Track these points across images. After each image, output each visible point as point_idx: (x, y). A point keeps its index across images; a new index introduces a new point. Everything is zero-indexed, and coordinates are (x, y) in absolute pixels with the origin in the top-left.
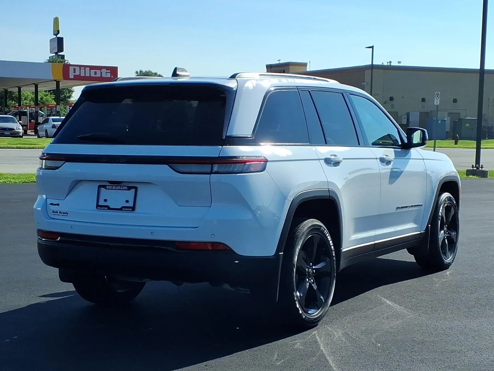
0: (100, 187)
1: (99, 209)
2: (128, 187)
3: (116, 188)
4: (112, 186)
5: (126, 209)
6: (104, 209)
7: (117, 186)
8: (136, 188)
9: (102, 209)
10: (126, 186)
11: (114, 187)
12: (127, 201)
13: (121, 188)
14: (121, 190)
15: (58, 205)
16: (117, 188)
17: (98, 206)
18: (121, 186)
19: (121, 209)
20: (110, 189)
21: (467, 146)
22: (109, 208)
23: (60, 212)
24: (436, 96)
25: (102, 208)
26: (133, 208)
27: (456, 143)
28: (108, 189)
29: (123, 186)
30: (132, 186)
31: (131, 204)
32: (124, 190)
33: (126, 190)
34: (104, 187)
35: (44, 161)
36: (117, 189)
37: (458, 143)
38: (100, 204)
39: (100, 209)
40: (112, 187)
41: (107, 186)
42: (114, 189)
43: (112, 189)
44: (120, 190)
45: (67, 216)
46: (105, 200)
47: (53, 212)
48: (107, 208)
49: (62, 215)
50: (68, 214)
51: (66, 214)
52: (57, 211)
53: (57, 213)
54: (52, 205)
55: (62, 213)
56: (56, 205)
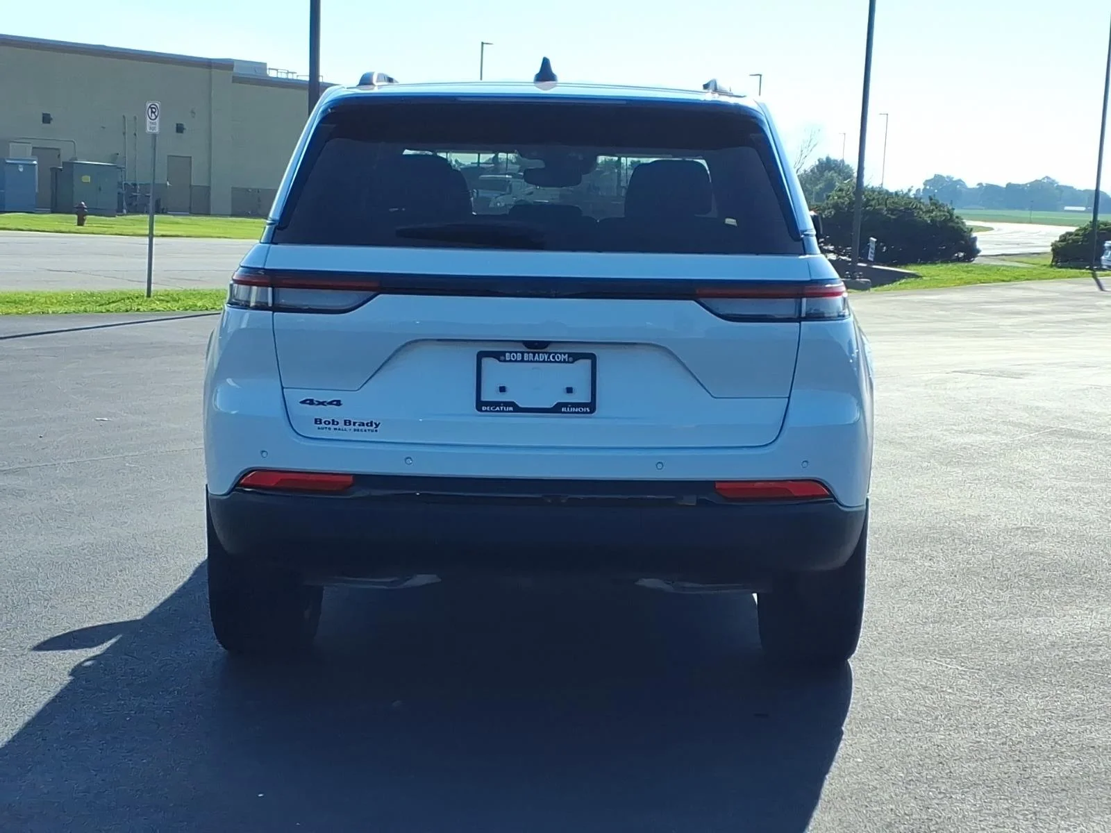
0: (481, 355)
1: (487, 411)
2: (570, 355)
3: (534, 357)
4: (523, 353)
5: (574, 410)
6: (503, 411)
7: (538, 353)
8: (592, 357)
9: (498, 412)
10: (565, 354)
11: (528, 357)
12: (569, 390)
13: (549, 358)
14: (551, 362)
15: (338, 403)
16: (536, 358)
17: (480, 405)
18: (550, 354)
19: (557, 409)
20: (516, 361)
21: (106, 229)
22: (517, 409)
23: (347, 422)
24: (150, 110)
25: (498, 408)
26: (591, 407)
27: (81, 223)
28: (511, 361)
29: (556, 353)
30: (581, 354)
31: (582, 396)
32: (560, 362)
33: (564, 361)
34: (498, 356)
35: (255, 288)
36: (537, 361)
37: (86, 222)
38: (485, 397)
39: (491, 412)
40: (524, 356)
41: (507, 354)
42: (528, 361)
43: (522, 361)
44: (547, 362)
45: (376, 431)
46: (502, 389)
47: (316, 423)
48: (511, 409)
49: (355, 430)
50: (377, 426)
51: (372, 425)
52: (333, 420)
53: (333, 424)
54: (309, 404)
55: (354, 423)
56: (331, 403)
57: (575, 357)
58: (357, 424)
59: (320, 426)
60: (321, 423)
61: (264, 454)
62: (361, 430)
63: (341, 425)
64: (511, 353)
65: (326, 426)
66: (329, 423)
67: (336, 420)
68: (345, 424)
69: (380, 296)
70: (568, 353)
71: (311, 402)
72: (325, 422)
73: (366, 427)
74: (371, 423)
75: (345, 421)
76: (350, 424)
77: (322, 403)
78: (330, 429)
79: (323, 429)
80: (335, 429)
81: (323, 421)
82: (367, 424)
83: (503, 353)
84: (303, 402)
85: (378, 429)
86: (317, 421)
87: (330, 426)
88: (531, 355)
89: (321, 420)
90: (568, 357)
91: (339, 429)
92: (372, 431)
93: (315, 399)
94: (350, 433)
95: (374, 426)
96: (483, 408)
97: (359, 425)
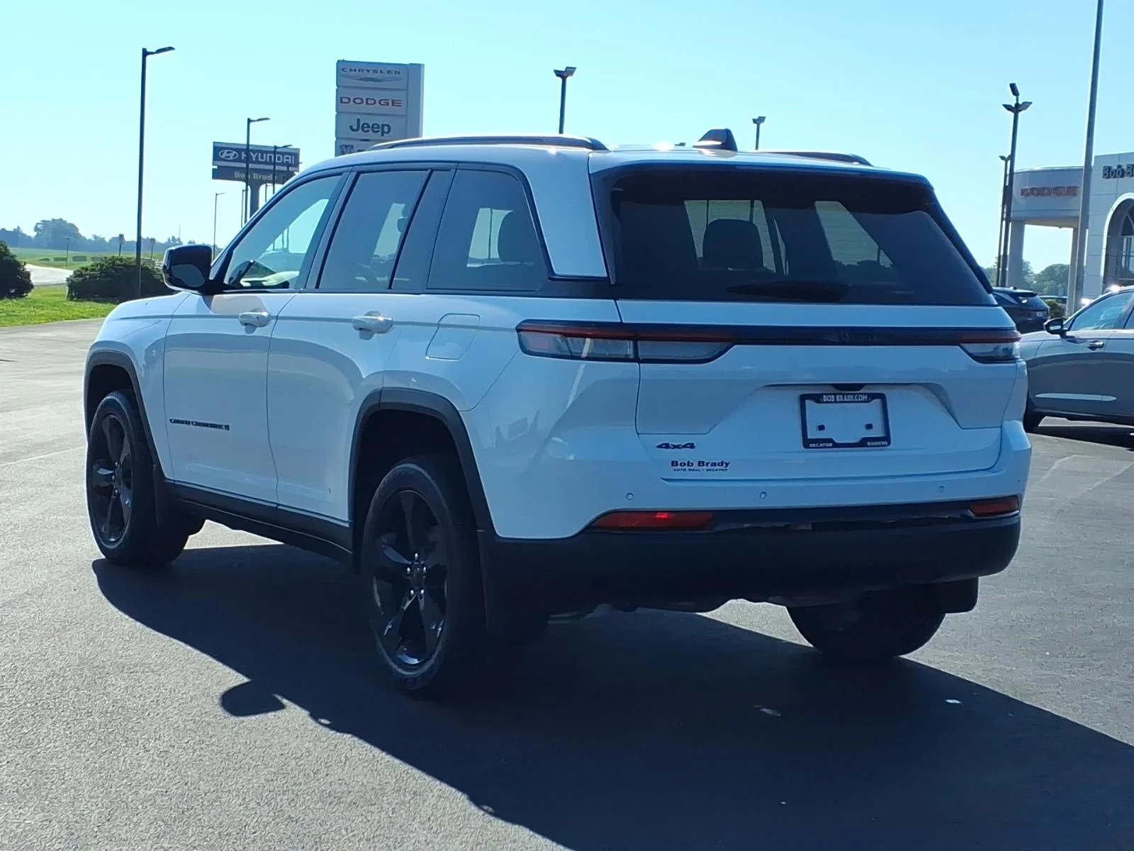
0: (803, 398)
1: (813, 448)
2: (869, 395)
3: (843, 398)
4: (835, 395)
5: (876, 443)
6: (825, 447)
7: (847, 394)
8: (882, 397)
9: (821, 448)
10: (865, 395)
11: (839, 398)
12: (869, 427)
13: (854, 398)
14: (854, 402)
15: (692, 446)
16: (845, 399)
17: (807, 443)
18: (857, 394)
19: (863, 443)
20: (831, 402)
22: (836, 445)
23: (701, 463)
25: (821, 445)
26: (887, 439)
28: (827, 402)
29: (862, 394)
30: (875, 394)
31: (877, 432)
32: (862, 402)
33: (864, 401)
34: (817, 399)
36: (845, 402)
38: (810, 436)
39: (816, 448)
40: (836, 397)
41: (824, 396)
42: (838, 402)
43: (835, 402)
44: (852, 402)
45: (726, 470)
46: (821, 428)
47: (673, 465)
48: (831, 445)
49: (707, 470)
50: (727, 465)
51: (722, 465)
52: (688, 462)
53: (688, 465)
54: (666, 448)
55: (707, 464)
56: (685, 446)
57: (872, 397)
58: (709, 465)
59: (676, 468)
60: (677, 465)
61: (630, 496)
62: (713, 470)
63: (695, 466)
64: (827, 394)
65: (682, 467)
66: (685, 464)
67: (691, 461)
68: (699, 465)
69: (736, 346)
70: (868, 394)
71: (667, 446)
72: (681, 465)
73: (718, 467)
74: (722, 462)
75: (699, 462)
76: (703, 465)
77: (678, 447)
78: (685, 470)
79: (678, 470)
80: (690, 470)
81: (679, 463)
82: (719, 464)
83: (821, 396)
84: (660, 446)
85: (727, 468)
86: (674, 463)
87: (686, 467)
88: (841, 396)
89: (677, 462)
90: (868, 398)
91: (694, 470)
92: (723, 470)
93: (670, 443)
94: (703, 473)
95: (725, 465)
96: (811, 445)
97: (712, 465)
